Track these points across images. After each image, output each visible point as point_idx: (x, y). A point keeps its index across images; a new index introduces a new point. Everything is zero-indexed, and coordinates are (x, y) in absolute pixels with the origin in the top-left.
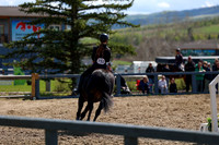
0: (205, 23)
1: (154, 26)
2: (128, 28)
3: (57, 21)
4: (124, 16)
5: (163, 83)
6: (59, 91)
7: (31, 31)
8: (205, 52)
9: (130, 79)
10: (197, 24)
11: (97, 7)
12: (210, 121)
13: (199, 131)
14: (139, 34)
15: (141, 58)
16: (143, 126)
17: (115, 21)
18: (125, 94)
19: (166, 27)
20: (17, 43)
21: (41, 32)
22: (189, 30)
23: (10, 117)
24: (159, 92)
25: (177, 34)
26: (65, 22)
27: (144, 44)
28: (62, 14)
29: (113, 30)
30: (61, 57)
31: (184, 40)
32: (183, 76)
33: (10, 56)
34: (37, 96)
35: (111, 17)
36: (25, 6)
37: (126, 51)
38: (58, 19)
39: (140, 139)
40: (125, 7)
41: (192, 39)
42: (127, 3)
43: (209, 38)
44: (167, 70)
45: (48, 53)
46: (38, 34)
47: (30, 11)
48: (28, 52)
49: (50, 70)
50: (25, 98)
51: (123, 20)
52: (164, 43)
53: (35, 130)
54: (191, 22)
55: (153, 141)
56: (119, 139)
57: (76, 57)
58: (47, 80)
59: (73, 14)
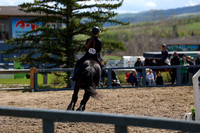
0: (189, 21)
1: (142, 23)
2: (118, 26)
3: (53, 19)
4: (114, 15)
5: (151, 76)
6: (56, 84)
7: (29, 29)
8: (189, 47)
9: (121, 73)
10: (181, 22)
11: (90, 7)
12: (193, 111)
13: (183, 120)
14: (129, 31)
15: (130, 54)
16: (132, 116)
17: (106, 20)
18: (115, 86)
19: (152, 24)
20: (17, 40)
21: (39, 30)
22: (174, 27)
23: (11, 107)
24: (147, 84)
25: (163, 31)
26: (61, 21)
27: (133, 41)
28: (58, 13)
29: (104, 28)
30: (57, 52)
31: (169, 37)
32: (168, 69)
33: (10, 52)
34: (35, 88)
35: (103, 16)
36: (24, 5)
37: (116, 47)
38: (54, 18)
39: (129, 128)
40: (115, 6)
41: (177, 36)
42: (117, 3)
43: (193, 34)
44: (154, 65)
45: (45, 49)
46: (36, 31)
47: (29, 11)
48: (27, 48)
49: (48, 64)
50: (25, 90)
51: (114, 18)
52: (152, 40)
53: (33, 120)
54: (175, 20)
55: (141, 129)
56: (110, 128)
57: (70, 53)
58: (45, 74)
59: (68, 13)
